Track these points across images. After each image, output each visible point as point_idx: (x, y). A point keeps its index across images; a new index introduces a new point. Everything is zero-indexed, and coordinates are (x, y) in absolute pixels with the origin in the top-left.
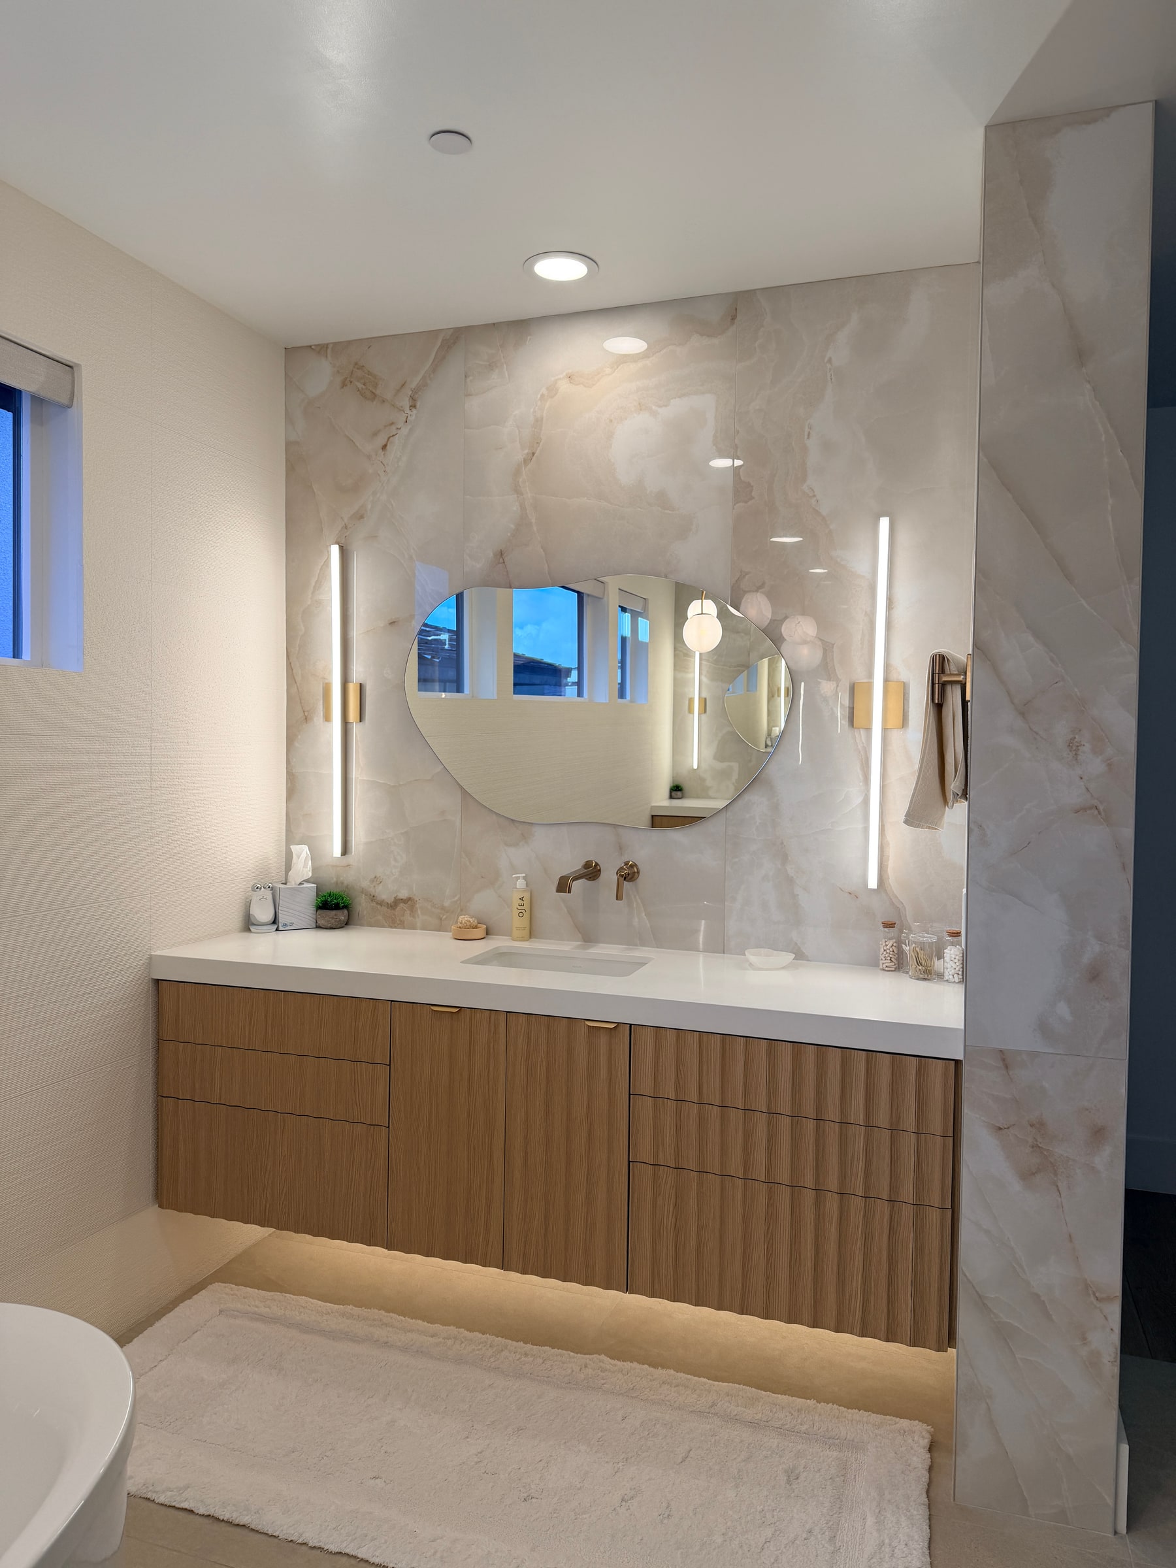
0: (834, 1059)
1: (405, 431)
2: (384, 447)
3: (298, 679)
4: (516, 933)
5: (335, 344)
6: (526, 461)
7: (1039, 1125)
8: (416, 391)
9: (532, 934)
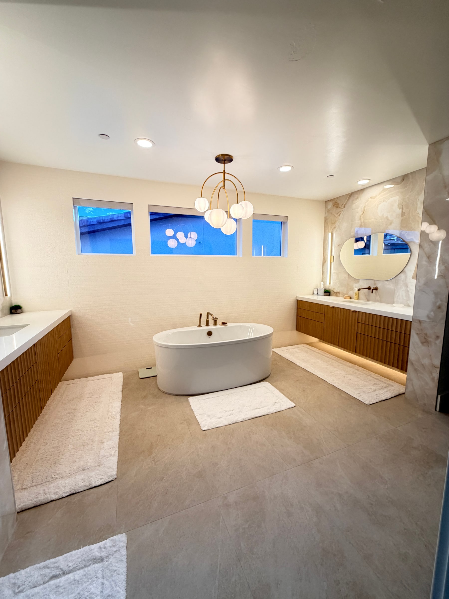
0: (391, 319)
1: (342, 212)
2: (339, 215)
3: (324, 255)
4: (355, 298)
5: (333, 199)
6: (362, 214)
7: (426, 334)
8: (345, 205)
9: (358, 299)
